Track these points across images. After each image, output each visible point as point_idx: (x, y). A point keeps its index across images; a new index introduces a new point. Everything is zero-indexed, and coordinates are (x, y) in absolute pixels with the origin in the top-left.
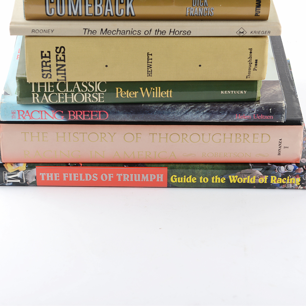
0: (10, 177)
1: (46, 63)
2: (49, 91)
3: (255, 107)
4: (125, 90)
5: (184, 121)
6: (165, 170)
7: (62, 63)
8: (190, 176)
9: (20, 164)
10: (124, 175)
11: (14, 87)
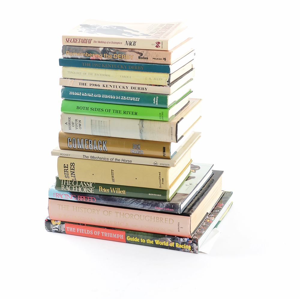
0: (54, 227)
1: (66, 170)
2: (69, 185)
3: (165, 204)
4: (103, 188)
5: (131, 207)
6: (124, 232)
7: (73, 171)
8: (136, 238)
9: (58, 221)
10: (105, 233)
11: (55, 181)
